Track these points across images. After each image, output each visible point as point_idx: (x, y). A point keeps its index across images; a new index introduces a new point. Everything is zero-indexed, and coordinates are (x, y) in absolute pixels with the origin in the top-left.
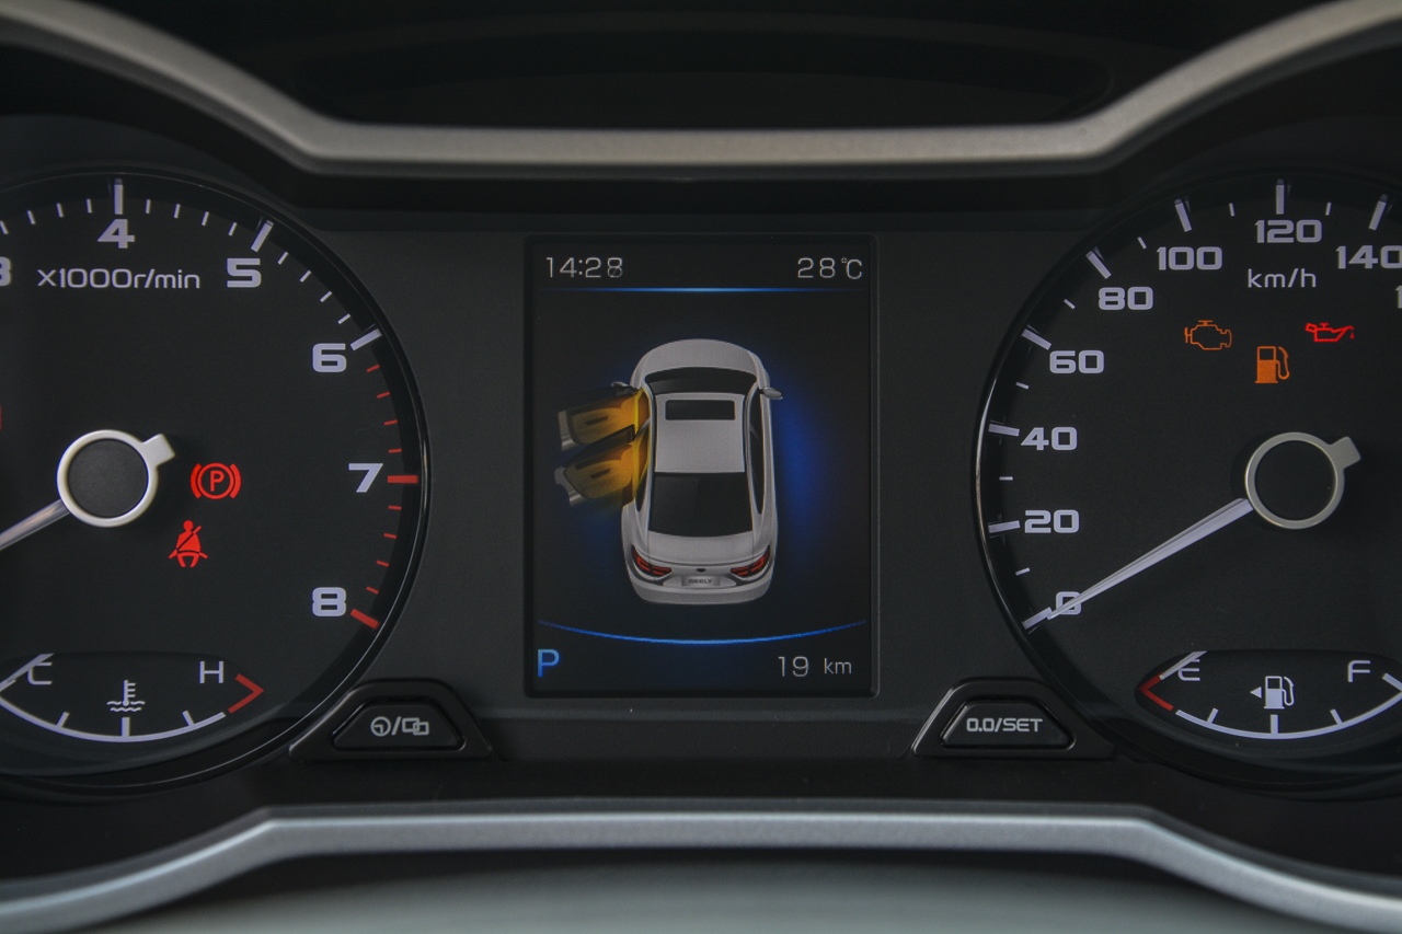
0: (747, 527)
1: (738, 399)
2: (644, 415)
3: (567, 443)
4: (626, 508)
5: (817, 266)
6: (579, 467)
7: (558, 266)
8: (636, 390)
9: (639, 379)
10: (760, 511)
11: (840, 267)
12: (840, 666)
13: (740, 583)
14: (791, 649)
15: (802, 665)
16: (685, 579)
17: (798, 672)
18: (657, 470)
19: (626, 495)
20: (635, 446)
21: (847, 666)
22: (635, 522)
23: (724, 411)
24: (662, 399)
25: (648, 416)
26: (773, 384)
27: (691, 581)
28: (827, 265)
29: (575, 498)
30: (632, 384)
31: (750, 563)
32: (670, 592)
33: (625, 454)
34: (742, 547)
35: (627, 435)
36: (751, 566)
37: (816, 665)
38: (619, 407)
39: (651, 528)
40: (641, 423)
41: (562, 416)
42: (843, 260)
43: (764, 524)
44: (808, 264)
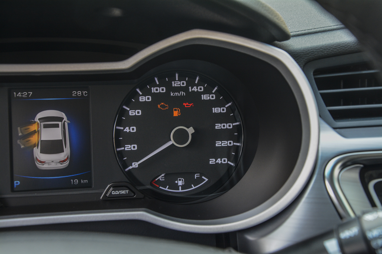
0: (63, 151)
1: (60, 123)
2: (38, 127)
3: (20, 134)
4: (35, 149)
5: (77, 93)
6: (23, 140)
7: (17, 94)
8: (36, 122)
9: (37, 119)
10: (66, 147)
11: (82, 93)
12: (85, 181)
13: (62, 164)
14: (74, 178)
15: (76, 181)
16: (49, 164)
17: (76, 183)
18: (42, 140)
19: (34, 146)
20: (36, 135)
21: (87, 181)
22: (37, 152)
23: (57, 126)
24: (42, 124)
25: (39, 128)
26: (68, 119)
27: (50, 164)
28: (79, 93)
29: (22, 147)
30: (35, 121)
31: (64, 159)
32: (45, 167)
33: (34, 136)
34: (62, 156)
35: (35, 132)
36: (64, 160)
37: (80, 181)
38: (32, 126)
39: (41, 153)
40: (38, 129)
41: (19, 128)
42: (83, 92)
43: (67, 151)
44: (75, 93)
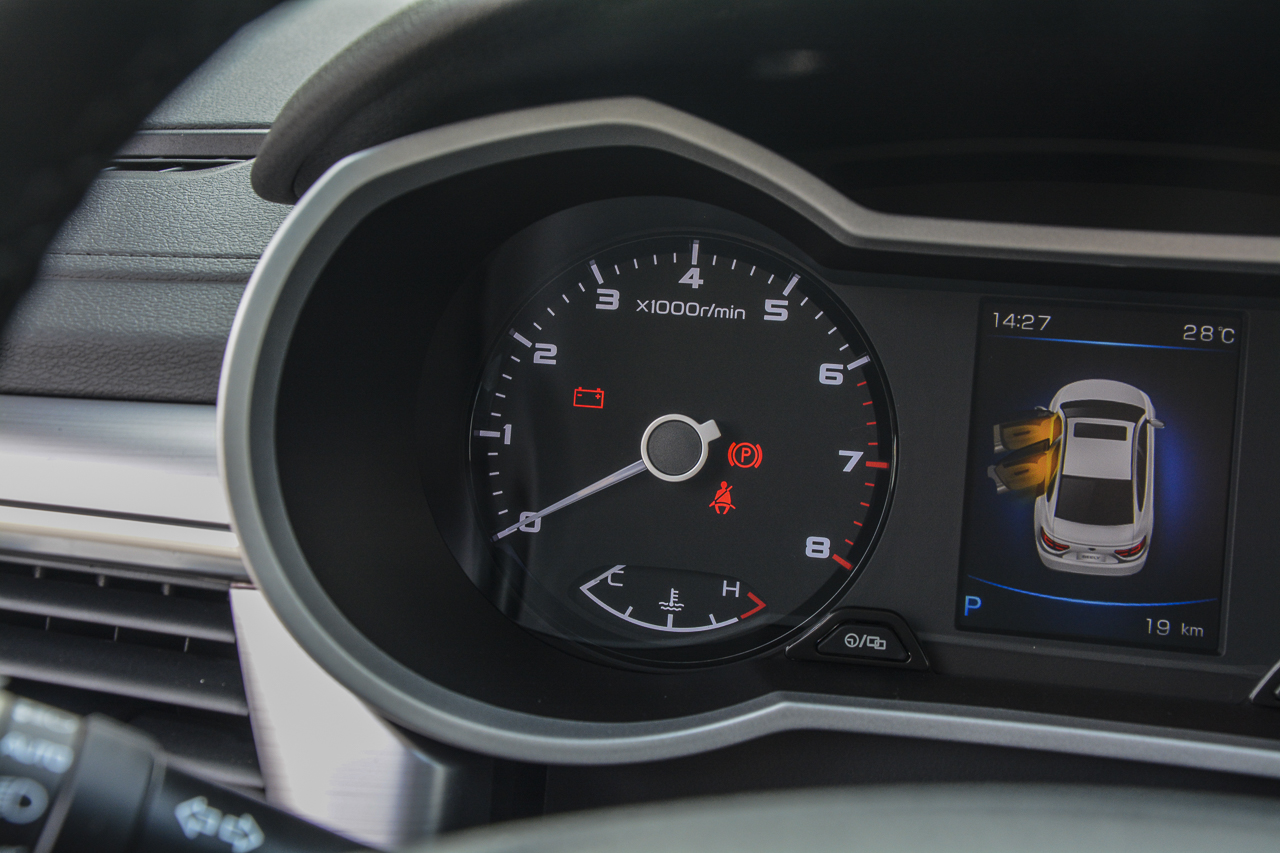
0: (1130, 520)
1: (1130, 426)
2: (1058, 432)
3: (998, 448)
4: (1039, 499)
5: (1199, 332)
6: (1006, 466)
7: (1001, 319)
8: (1052, 413)
9: (1055, 406)
10: (1140, 508)
11: (1217, 334)
12: (1194, 631)
13: (1121, 561)
14: (1157, 614)
15: (1164, 626)
16: (1079, 555)
17: (1161, 631)
18: (1064, 473)
19: (1039, 490)
20: (1049, 454)
21: (1199, 631)
22: (1045, 510)
23: (1120, 434)
24: (1072, 422)
25: (1060, 433)
26: (1157, 417)
27: (1084, 557)
28: (1207, 332)
29: (1001, 488)
30: (1050, 409)
31: (1130, 547)
32: (1067, 563)
33: (1041, 460)
34: (1125, 535)
35: (1044, 446)
36: (1130, 550)
37: (1175, 628)
38: (1039, 425)
39: (1056, 515)
40: (1055, 437)
41: (997, 428)
42: (1220, 329)
43: (1143, 520)
44: (1192, 329)
